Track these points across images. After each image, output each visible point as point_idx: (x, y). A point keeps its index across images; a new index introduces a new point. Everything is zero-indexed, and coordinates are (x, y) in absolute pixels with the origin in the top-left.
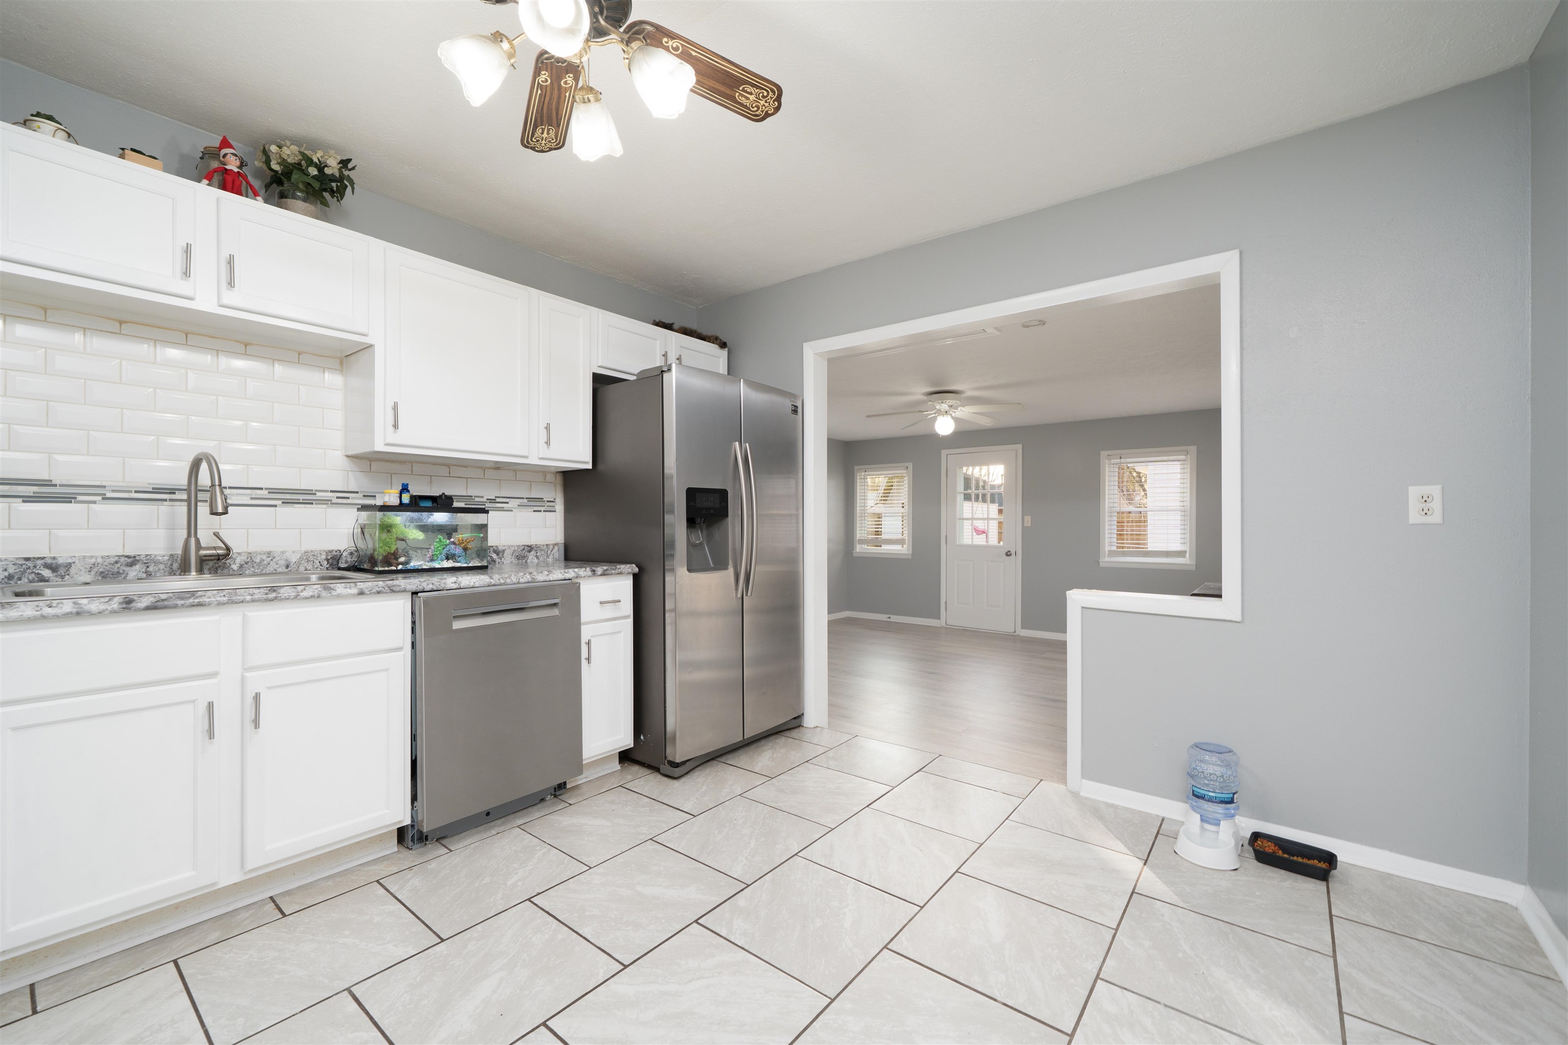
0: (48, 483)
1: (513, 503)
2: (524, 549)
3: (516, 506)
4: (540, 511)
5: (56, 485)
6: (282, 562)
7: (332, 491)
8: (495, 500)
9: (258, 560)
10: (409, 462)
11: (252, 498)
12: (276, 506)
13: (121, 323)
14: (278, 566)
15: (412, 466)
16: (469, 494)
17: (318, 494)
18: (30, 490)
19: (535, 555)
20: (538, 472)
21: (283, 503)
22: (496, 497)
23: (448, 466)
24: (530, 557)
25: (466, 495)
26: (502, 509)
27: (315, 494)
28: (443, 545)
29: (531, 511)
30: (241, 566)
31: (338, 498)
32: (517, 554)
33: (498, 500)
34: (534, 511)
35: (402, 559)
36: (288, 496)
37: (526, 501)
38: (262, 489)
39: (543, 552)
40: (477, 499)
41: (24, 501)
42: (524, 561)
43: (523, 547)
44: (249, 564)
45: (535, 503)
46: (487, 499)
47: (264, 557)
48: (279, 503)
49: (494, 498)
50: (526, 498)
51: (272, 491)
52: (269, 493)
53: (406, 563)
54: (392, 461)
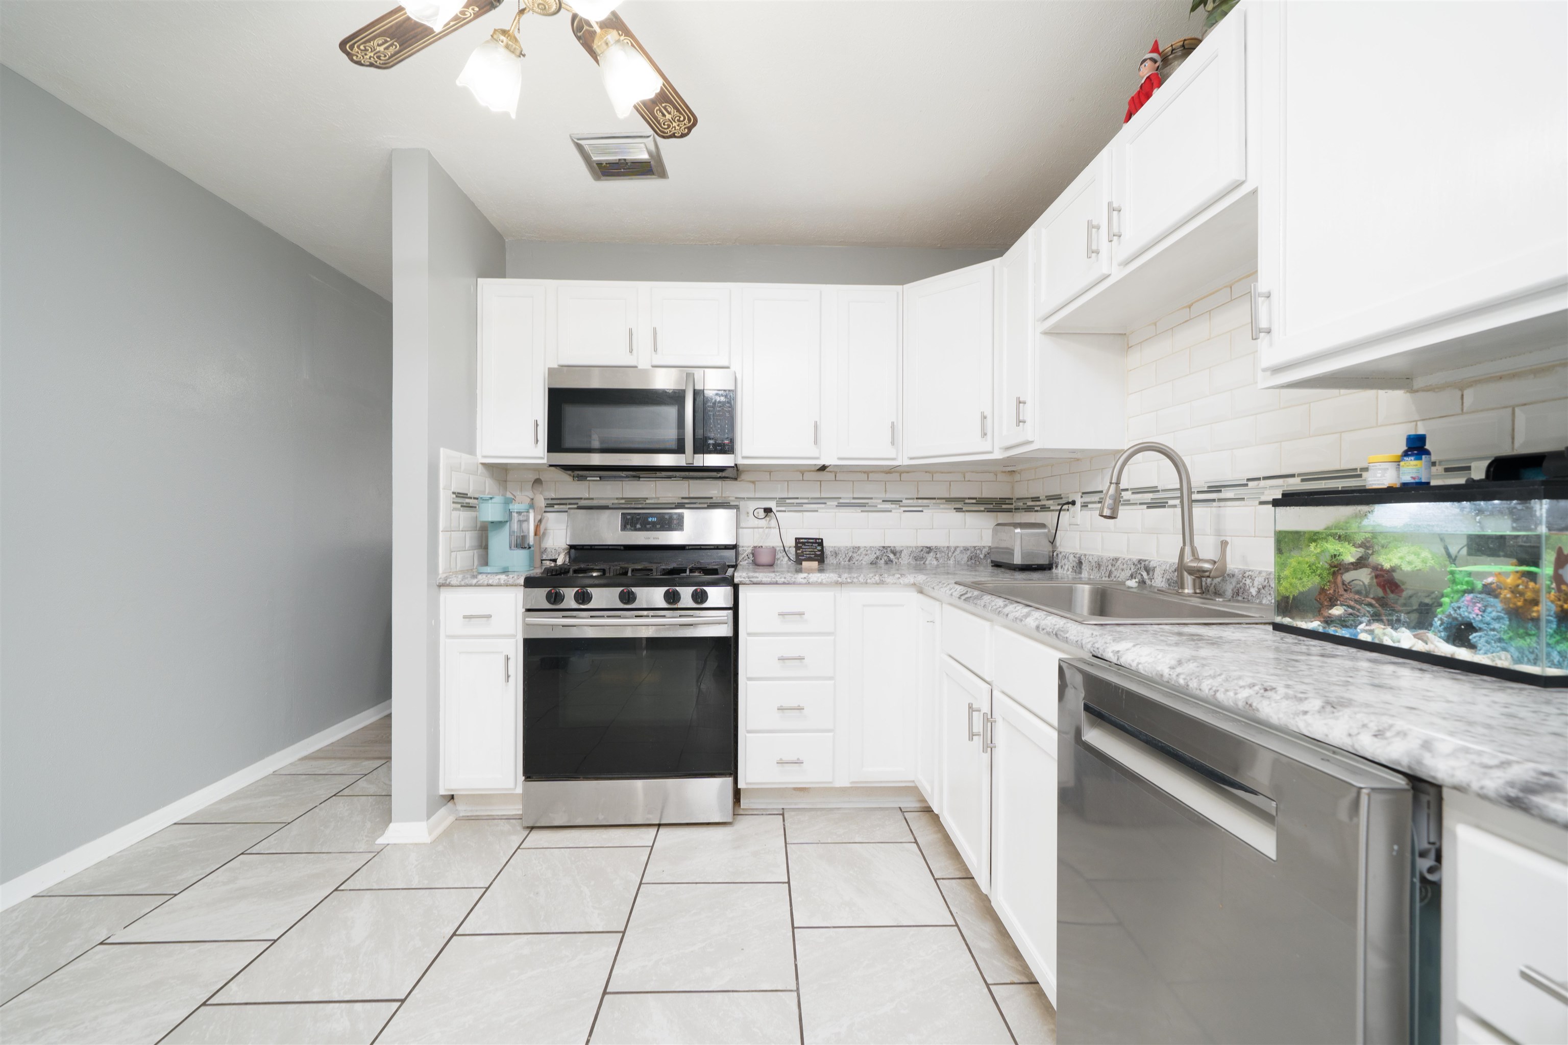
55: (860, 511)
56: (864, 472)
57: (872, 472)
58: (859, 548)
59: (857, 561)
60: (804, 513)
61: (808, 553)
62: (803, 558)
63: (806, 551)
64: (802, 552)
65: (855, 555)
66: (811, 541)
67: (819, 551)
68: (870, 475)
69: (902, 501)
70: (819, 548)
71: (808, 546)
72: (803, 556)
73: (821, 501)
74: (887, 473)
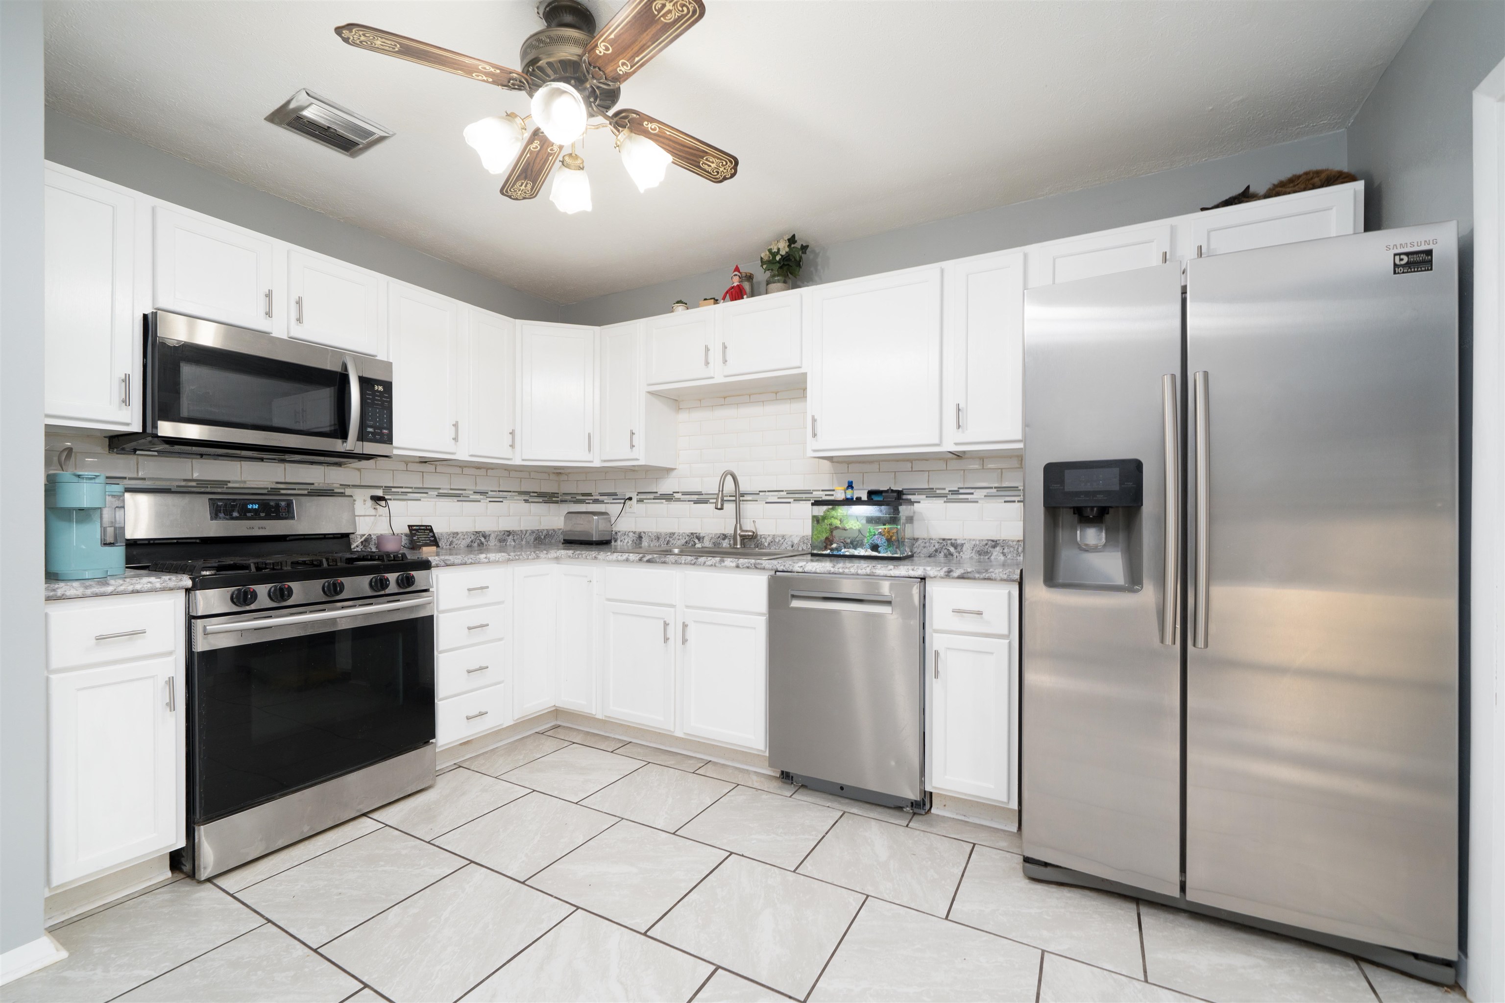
0: (700, 494)
1: (979, 494)
2: (986, 544)
3: (983, 497)
4: (1014, 502)
5: (703, 494)
6: (790, 543)
7: (823, 490)
8: (959, 491)
9: (777, 541)
10: (877, 461)
11: (779, 498)
12: (790, 503)
13: (725, 398)
14: (787, 545)
15: (879, 464)
16: (931, 487)
17: (814, 493)
18: (695, 497)
19: (1001, 551)
20: (1011, 457)
21: (794, 500)
22: (959, 488)
23: (911, 461)
24: (995, 554)
25: (927, 487)
26: (966, 501)
27: (812, 493)
28: (871, 535)
29: (1002, 502)
30: (769, 544)
31: (826, 495)
32: (978, 549)
33: (961, 491)
34: (1005, 502)
35: (834, 546)
36: (797, 496)
37: (994, 490)
38: (783, 491)
39: (1012, 549)
40: (938, 491)
41: (694, 503)
42: (987, 557)
43: (986, 542)
44: (773, 543)
45: (1004, 492)
46: (949, 491)
47: (780, 539)
48: (791, 500)
49: (956, 489)
50: (995, 488)
51: (789, 493)
52: (787, 493)
53: (837, 549)
54: (863, 462)
55: (456, 501)
56: (460, 467)
57: (465, 467)
58: (457, 533)
59: (456, 545)
60: (409, 502)
61: (423, 539)
62: (421, 544)
63: (421, 538)
64: (418, 538)
65: (454, 540)
66: (422, 528)
67: (432, 537)
68: (464, 469)
69: (487, 493)
70: (431, 534)
71: (422, 532)
72: (420, 542)
73: (423, 491)
74: (477, 469)
